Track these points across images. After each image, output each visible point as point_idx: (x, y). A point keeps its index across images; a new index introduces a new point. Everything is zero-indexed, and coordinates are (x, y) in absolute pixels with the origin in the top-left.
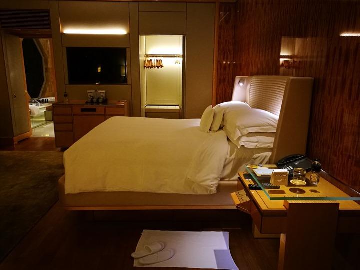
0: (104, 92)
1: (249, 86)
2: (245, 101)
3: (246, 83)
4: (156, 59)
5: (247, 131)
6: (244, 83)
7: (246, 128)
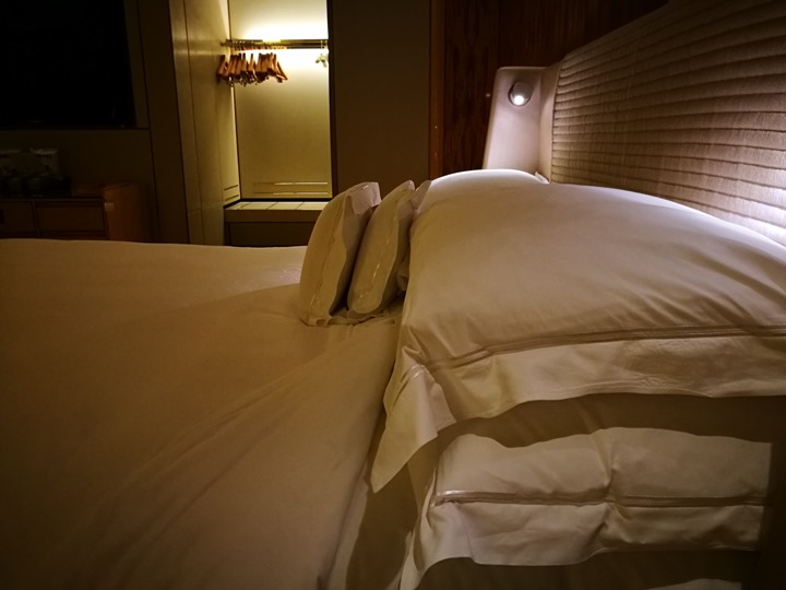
0: (52, 152)
1: (549, 106)
2: (536, 169)
3: (536, 94)
4: (256, 53)
5: (504, 380)
6: (528, 96)
7: (490, 347)
